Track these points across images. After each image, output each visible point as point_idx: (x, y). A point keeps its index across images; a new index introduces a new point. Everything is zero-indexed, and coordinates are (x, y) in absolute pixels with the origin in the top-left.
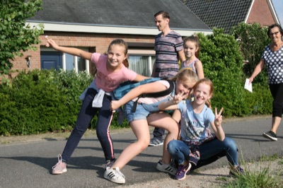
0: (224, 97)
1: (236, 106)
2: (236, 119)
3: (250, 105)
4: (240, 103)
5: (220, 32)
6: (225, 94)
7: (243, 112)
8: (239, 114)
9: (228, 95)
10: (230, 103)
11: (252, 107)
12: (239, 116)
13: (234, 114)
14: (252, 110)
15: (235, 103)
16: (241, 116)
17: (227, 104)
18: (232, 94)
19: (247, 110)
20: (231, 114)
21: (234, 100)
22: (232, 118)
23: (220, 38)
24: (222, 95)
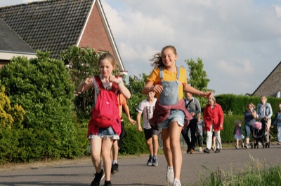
0: (51, 135)
1: (65, 146)
2: (65, 162)
3: (82, 145)
4: (70, 142)
5: (45, 55)
6: (52, 132)
7: (74, 153)
8: (68, 155)
9: (56, 133)
10: (58, 142)
11: (84, 147)
12: (68, 158)
13: (62, 156)
14: (84, 150)
15: (64, 142)
16: (71, 158)
17: (55, 144)
18: (61, 132)
19: (78, 151)
20: (59, 156)
21: (63, 139)
22: (61, 161)
24: (48, 133)
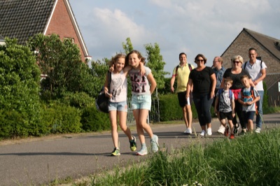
0: (19, 115)
1: (32, 125)
2: (32, 140)
3: (49, 124)
4: (37, 122)
5: (13, 42)
6: (20, 112)
7: (41, 131)
8: (36, 133)
9: (24, 113)
10: (26, 122)
11: (50, 126)
12: (36, 135)
13: (30, 134)
14: (50, 129)
15: (31, 122)
16: (38, 136)
17: (23, 122)
18: (29, 112)
19: (44, 129)
20: (27, 134)
21: (30, 119)
22: (28, 138)
23: (13, 49)
24: (17, 113)
